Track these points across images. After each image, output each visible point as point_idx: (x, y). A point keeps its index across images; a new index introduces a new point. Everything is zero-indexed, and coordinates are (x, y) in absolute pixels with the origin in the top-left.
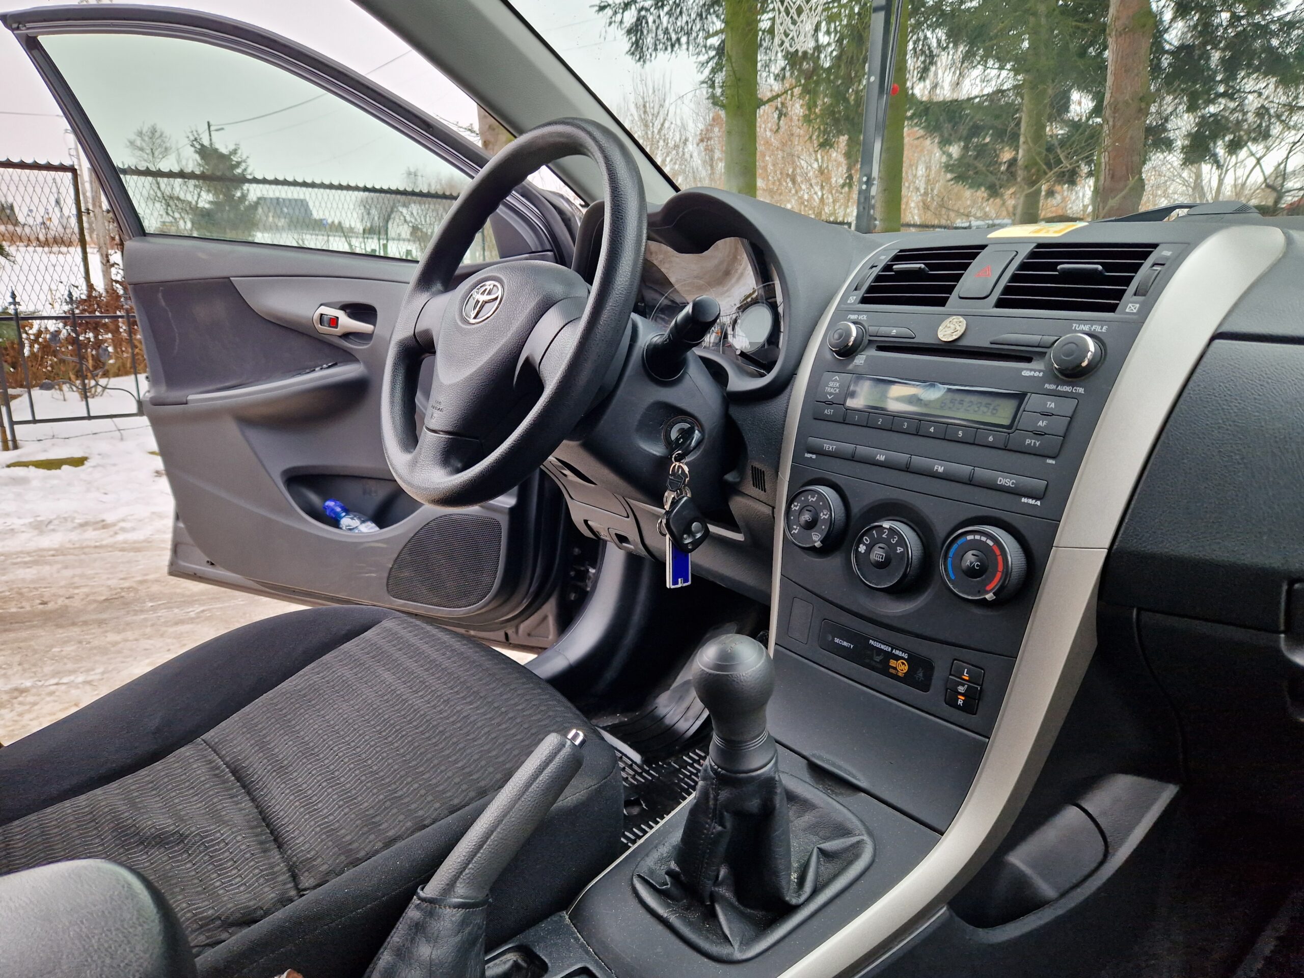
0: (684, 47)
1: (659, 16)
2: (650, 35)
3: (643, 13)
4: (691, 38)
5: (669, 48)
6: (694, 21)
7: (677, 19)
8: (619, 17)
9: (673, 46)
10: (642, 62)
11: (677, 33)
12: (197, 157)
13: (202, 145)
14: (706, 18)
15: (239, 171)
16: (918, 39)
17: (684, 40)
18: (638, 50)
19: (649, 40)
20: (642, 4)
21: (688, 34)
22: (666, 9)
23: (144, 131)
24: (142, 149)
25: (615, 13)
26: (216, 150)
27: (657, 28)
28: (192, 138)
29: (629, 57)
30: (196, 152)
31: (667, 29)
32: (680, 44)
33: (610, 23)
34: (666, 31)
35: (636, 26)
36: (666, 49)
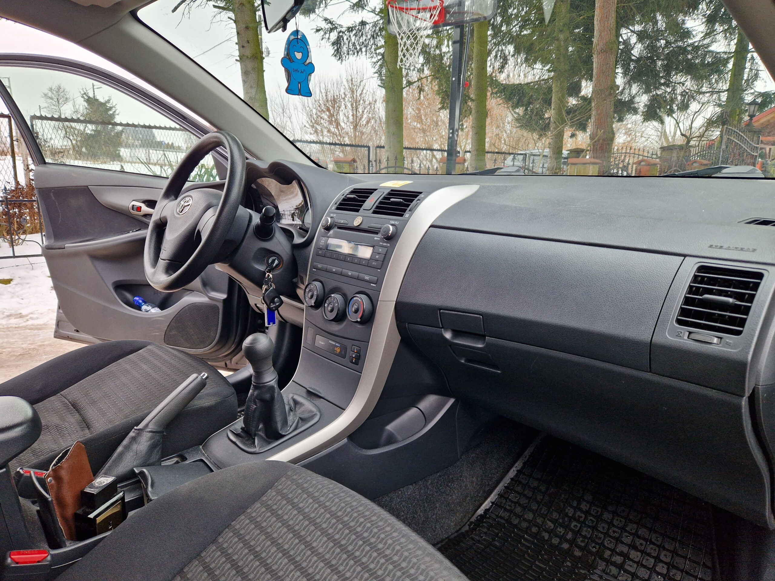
0: (364, 53)
1: (350, 36)
2: (345, 46)
3: (341, 34)
4: (368, 48)
5: (356, 54)
6: (369, 39)
7: (360, 38)
8: (327, 36)
9: (358, 52)
10: (340, 61)
11: (360, 45)
12: (86, 104)
13: (89, 97)
14: (376, 38)
15: (111, 112)
16: (498, 50)
17: (364, 49)
18: (338, 54)
19: (345, 49)
20: (340, 29)
21: (366, 46)
22: (354, 32)
23: (53, 88)
24: (51, 98)
25: (325, 33)
26: (97, 100)
27: (349, 42)
28: (83, 93)
29: (333, 58)
30: (85, 101)
31: (354, 43)
32: (362, 52)
33: (323, 39)
34: (354, 44)
35: (337, 40)
36: (354, 54)
